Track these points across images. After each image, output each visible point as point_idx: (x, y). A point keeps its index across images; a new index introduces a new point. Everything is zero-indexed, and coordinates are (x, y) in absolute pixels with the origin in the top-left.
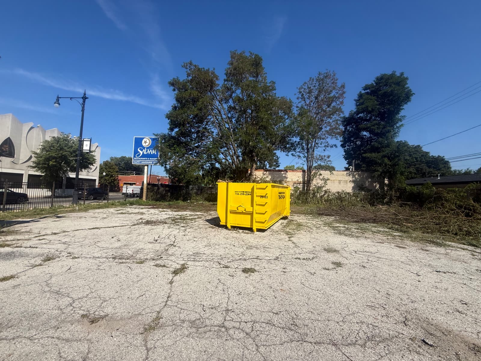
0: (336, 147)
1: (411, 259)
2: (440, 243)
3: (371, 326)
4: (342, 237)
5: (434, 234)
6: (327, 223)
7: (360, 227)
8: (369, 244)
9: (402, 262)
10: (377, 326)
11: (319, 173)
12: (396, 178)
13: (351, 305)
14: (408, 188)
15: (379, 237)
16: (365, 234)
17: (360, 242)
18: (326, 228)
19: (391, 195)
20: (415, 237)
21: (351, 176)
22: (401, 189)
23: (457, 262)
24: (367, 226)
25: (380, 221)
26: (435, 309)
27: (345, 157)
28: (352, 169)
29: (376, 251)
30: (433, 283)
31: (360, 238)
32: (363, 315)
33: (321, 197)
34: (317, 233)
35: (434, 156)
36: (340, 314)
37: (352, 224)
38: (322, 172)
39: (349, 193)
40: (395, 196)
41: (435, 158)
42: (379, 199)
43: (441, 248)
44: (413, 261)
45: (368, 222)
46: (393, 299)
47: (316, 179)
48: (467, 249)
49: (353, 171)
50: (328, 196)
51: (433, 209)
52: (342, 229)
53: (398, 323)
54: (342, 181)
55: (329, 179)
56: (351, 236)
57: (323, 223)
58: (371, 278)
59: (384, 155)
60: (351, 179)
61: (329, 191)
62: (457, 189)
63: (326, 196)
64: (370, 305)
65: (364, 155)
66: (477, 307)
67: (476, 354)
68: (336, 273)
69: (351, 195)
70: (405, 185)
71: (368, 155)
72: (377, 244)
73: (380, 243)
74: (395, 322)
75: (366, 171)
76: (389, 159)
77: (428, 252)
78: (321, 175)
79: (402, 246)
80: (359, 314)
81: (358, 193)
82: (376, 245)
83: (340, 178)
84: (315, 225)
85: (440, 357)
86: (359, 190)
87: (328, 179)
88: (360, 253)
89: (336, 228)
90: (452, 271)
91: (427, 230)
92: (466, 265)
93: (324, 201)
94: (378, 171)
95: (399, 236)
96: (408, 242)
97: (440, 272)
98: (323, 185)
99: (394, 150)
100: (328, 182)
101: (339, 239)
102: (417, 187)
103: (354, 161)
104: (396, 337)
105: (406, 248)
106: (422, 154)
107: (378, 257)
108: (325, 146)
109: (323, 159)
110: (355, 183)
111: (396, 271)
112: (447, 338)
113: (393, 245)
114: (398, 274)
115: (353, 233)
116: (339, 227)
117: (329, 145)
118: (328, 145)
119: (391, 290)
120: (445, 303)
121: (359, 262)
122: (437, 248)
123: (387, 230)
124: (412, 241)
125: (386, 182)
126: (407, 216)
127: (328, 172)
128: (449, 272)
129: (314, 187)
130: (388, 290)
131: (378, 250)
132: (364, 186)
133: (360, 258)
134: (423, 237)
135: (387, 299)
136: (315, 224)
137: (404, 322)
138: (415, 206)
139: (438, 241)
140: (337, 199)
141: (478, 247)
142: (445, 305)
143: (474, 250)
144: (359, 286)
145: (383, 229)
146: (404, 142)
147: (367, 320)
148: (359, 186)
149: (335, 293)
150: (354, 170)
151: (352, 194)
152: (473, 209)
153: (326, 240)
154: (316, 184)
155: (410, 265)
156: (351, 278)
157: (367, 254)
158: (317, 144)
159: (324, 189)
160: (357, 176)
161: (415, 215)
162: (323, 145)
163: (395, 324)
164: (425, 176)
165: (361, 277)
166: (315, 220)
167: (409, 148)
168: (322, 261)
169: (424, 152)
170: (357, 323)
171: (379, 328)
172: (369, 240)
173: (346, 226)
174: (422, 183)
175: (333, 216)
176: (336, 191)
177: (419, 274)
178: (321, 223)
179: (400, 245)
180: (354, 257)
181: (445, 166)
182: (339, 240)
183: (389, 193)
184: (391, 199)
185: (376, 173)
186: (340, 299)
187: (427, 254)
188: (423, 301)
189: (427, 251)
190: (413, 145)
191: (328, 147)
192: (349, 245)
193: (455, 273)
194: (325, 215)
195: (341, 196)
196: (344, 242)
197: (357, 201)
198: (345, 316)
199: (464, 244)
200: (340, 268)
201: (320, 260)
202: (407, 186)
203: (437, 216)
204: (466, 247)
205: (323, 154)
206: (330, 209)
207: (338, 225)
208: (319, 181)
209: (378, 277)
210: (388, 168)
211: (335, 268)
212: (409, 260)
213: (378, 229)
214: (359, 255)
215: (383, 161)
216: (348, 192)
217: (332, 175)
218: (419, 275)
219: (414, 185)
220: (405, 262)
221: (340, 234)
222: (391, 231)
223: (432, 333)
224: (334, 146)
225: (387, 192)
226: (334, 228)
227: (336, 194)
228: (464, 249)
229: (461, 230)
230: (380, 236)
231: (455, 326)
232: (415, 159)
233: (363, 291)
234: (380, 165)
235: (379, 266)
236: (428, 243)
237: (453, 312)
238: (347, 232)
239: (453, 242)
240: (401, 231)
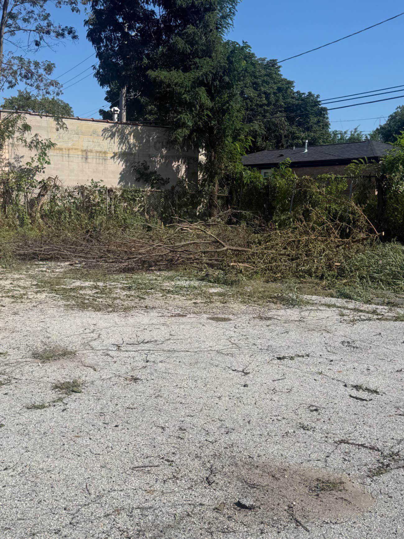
0: (74, 37)
1: (236, 342)
2: (293, 300)
3: (139, 510)
4: (88, 313)
5: (286, 282)
6: (46, 282)
7: (134, 282)
8: (153, 321)
9: (218, 352)
10: (150, 508)
11: (20, 123)
12: (222, 148)
13: (94, 479)
14: (247, 174)
15: (177, 302)
16: (147, 301)
17: (131, 320)
18: (44, 295)
19: (211, 195)
20: (250, 292)
21: (117, 139)
22: (234, 179)
23: (316, 334)
24: (151, 280)
25: (183, 263)
26: (266, 434)
27: (98, 71)
28: (120, 116)
29: (167, 336)
30: (269, 382)
31: (132, 312)
32: (122, 493)
33: (32, 204)
34: (15, 314)
35: (301, 92)
36: (65, 509)
37: (116, 277)
38: (31, 119)
39: (110, 191)
40: (219, 197)
41: (302, 100)
42: (186, 205)
43: (294, 309)
44: (240, 346)
45: (157, 268)
46: (191, 436)
47: (13, 145)
48: (334, 306)
49: (121, 123)
50: (53, 200)
51: (290, 224)
52: (89, 292)
53: (196, 484)
54: (91, 151)
55: (53, 145)
56: (110, 309)
57: (35, 283)
58: (149, 403)
59: (198, 78)
60: (116, 150)
61: (55, 185)
62: (333, 176)
63: (45, 199)
64: (141, 464)
65: (152, 74)
66: (332, 411)
67: (318, 495)
68: (63, 410)
69: (116, 196)
70: (240, 167)
71: (161, 75)
72: (169, 321)
73: (179, 315)
74: (189, 486)
75: (156, 124)
76: (209, 92)
77: (269, 322)
78: (26, 127)
79: (223, 316)
80: (113, 494)
81: (136, 191)
82: (168, 323)
83: (85, 143)
84: (9, 291)
85: (262, 523)
86: (138, 180)
87: (51, 145)
88: (130, 348)
89: (72, 294)
90: (303, 353)
91: (275, 273)
92: (328, 335)
93: (42, 217)
94: (184, 125)
95: (220, 294)
96: (235, 306)
97: (284, 358)
98: (35, 164)
99: (221, 67)
100: (49, 152)
101: (78, 321)
102: (265, 173)
103: (124, 90)
104: (188, 515)
105: (230, 320)
106: (279, 85)
107: (169, 351)
108: (39, 29)
109: (32, 74)
110: (126, 161)
111: (204, 374)
112: (278, 483)
113: (205, 316)
114: (207, 380)
115: (115, 302)
116: (82, 288)
117: (52, 28)
118: (49, 25)
119: (188, 419)
120: (284, 418)
121: (123, 370)
122: (288, 310)
123: (196, 283)
124: (243, 302)
125: (202, 158)
126: (240, 245)
127: (49, 122)
128: (299, 356)
129: (7, 169)
130: (183, 419)
131: (173, 333)
132: (151, 169)
133: (129, 361)
134: (264, 291)
135: (179, 440)
136: (8, 287)
137: (207, 478)
138: (257, 219)
139: (291, 295)
140: (77, 209)
141: (352, 299)
142: (284, 421)
143: (346, 305)
144: (120, 427)
145: (188, 282)
146: (242, 45)
147: (130, 501)
148: (137, 171)
149: (57, 463)
150: (124, 120)
151: (119, 193)
152: (353, 219)
153: (39, 329)
154: (12, 161)
155: (232, 355)
156: (102, 414)
157: (146, 346)
158: (12, 16)
159: (39, 177)
160: (132, 140)
161: (254, 242)
162: (33, 25)
163: (189, 488)
164: (282, 146)
165: (126, 405)
166: (9, 275)
167: (253, 64)
168: (25, 388)
169: (282, 80)
170: (107, 516)
171: (154, 511)
172: (154, 314)
173: (101, 284)
174: (275, 161)
175: (65, 258)
176: (75, 184)
177: (248, 371)
178: (28, 283)
179: (219, 316)
180: (115, 359)
181: (319, 122)
182: (79, 324)
183: (206, 188)
184: (211, 205)
185: (180, 130)
186: (67, 473)
187: (268, 326)
188: (247, 424)
189: (269, 319)
190: (263, 57)
191: (48, 32)
192: (103, 333)
193: (308, 356)
194: (42, 260)
195: (89, 201)
196: (92, 327)
197: (133, 213)
198: (79, 510)
199: (332, 296)
200: (74, 396)
201: (19, 386)
202: (245, 169)
203: (294, 241)
204: (333, 300)
205: (30, 56)
206: (55, 239)
207: (78, 283)
208: (23, 151)
209: (165, 395)
210: (206, 118)
211: (60, 399)
212: (233, 344)
213: (178, 283)
214: (127, 354)
215: (196, 97)
216: (109, 187)
217: (61, 130)
218: (247, 374)
219: (260, 167)
220: (223, 352)
221: (83, 306)
222: (205, 286)
223: (254, 484)
224: (66, 33)
225: (203, 185)
226: (66, 294)
227: (76, 194)
228: (329, 306)
229: (330, 267)
230: (180, 301)
231: (295, 455)
232: (266, 98)
233: (127, 436)
234: (189, 106)
235: (170, 371)
236: (273, 302)
237: (294, 432)
238: (100, 300)
239: (315, 294)
240: (225, 283)
